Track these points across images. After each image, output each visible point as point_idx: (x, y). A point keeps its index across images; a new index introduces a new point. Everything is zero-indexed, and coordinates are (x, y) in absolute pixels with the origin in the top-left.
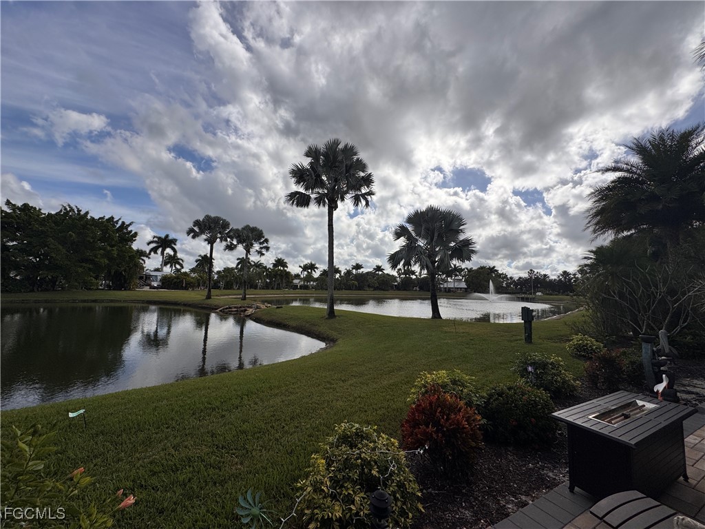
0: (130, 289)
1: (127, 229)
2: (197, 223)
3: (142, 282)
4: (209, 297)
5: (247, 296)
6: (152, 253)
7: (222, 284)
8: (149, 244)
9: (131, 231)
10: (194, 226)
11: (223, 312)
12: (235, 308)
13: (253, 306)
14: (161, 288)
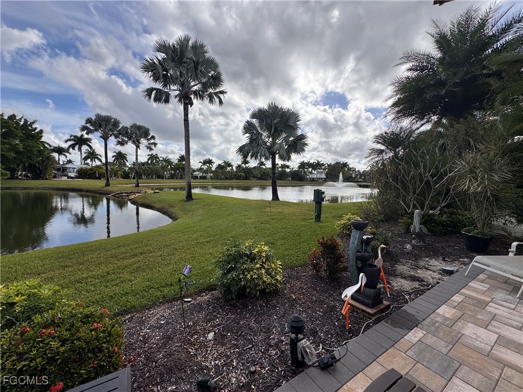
0: (46, 179)
1: (31, 126)
2: (89, 121)
3: (60, 173)
4: (108, 185)
5: (140, 185)
7: (131, 175)
8: (66, 142)
9: (36, 129)
10: (86, 123)
11: (115, 197)
12: (126, 193)
13: (142, 192)
14: (76, 177)
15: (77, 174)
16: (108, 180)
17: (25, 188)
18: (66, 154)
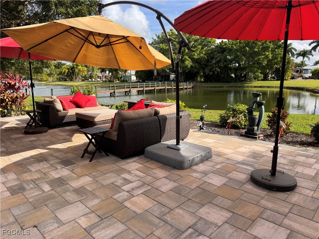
0: (285, 80)
8: (310, 45)
14: (310, 78)
15: (311, 75)
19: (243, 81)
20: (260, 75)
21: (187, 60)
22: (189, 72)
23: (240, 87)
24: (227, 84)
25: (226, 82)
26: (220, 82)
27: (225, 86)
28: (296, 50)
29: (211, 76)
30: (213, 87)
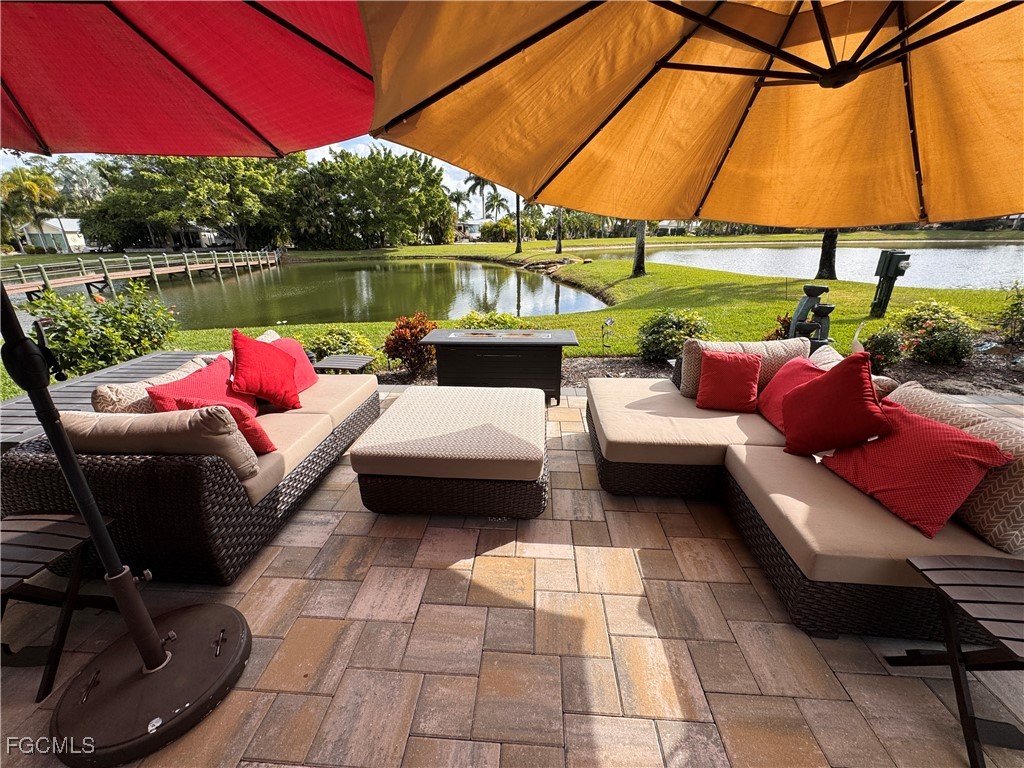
0: (448, 243)
3: (460, 233)
6: (471, 193)
7: (550, 233)
13: (566, 261)
14: (480, 240)
15: (479, 235)
16: (519, 242)
17: (429, 257)
18: (466, 202)
19: (378, 246)
20: (411, 234)
21: (249, 196)
22: (259, 225)
23: (378, 258)
24: (352, 252)
25: (347, 250)
26: (335, 249)
27: (349, 258)
28: (449, 191)
29: (312, 236)
30: (324, 260)
